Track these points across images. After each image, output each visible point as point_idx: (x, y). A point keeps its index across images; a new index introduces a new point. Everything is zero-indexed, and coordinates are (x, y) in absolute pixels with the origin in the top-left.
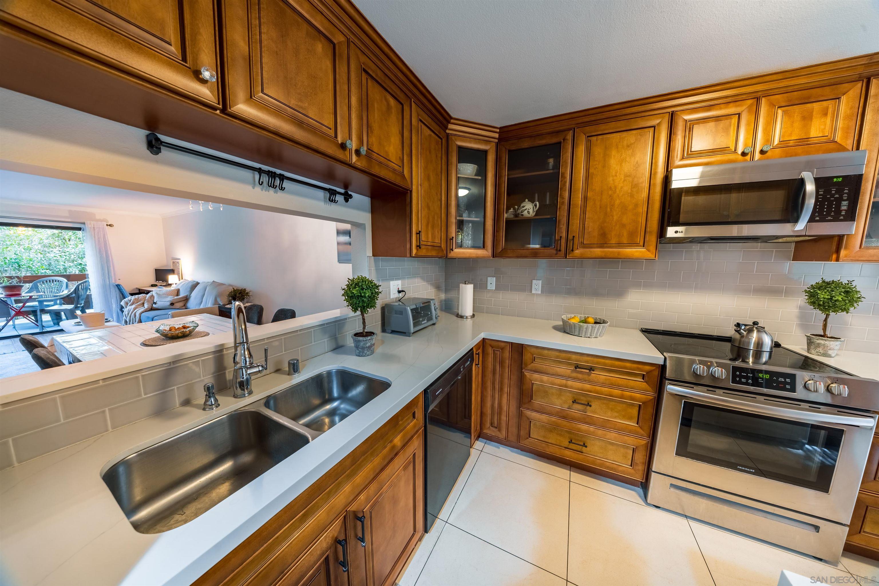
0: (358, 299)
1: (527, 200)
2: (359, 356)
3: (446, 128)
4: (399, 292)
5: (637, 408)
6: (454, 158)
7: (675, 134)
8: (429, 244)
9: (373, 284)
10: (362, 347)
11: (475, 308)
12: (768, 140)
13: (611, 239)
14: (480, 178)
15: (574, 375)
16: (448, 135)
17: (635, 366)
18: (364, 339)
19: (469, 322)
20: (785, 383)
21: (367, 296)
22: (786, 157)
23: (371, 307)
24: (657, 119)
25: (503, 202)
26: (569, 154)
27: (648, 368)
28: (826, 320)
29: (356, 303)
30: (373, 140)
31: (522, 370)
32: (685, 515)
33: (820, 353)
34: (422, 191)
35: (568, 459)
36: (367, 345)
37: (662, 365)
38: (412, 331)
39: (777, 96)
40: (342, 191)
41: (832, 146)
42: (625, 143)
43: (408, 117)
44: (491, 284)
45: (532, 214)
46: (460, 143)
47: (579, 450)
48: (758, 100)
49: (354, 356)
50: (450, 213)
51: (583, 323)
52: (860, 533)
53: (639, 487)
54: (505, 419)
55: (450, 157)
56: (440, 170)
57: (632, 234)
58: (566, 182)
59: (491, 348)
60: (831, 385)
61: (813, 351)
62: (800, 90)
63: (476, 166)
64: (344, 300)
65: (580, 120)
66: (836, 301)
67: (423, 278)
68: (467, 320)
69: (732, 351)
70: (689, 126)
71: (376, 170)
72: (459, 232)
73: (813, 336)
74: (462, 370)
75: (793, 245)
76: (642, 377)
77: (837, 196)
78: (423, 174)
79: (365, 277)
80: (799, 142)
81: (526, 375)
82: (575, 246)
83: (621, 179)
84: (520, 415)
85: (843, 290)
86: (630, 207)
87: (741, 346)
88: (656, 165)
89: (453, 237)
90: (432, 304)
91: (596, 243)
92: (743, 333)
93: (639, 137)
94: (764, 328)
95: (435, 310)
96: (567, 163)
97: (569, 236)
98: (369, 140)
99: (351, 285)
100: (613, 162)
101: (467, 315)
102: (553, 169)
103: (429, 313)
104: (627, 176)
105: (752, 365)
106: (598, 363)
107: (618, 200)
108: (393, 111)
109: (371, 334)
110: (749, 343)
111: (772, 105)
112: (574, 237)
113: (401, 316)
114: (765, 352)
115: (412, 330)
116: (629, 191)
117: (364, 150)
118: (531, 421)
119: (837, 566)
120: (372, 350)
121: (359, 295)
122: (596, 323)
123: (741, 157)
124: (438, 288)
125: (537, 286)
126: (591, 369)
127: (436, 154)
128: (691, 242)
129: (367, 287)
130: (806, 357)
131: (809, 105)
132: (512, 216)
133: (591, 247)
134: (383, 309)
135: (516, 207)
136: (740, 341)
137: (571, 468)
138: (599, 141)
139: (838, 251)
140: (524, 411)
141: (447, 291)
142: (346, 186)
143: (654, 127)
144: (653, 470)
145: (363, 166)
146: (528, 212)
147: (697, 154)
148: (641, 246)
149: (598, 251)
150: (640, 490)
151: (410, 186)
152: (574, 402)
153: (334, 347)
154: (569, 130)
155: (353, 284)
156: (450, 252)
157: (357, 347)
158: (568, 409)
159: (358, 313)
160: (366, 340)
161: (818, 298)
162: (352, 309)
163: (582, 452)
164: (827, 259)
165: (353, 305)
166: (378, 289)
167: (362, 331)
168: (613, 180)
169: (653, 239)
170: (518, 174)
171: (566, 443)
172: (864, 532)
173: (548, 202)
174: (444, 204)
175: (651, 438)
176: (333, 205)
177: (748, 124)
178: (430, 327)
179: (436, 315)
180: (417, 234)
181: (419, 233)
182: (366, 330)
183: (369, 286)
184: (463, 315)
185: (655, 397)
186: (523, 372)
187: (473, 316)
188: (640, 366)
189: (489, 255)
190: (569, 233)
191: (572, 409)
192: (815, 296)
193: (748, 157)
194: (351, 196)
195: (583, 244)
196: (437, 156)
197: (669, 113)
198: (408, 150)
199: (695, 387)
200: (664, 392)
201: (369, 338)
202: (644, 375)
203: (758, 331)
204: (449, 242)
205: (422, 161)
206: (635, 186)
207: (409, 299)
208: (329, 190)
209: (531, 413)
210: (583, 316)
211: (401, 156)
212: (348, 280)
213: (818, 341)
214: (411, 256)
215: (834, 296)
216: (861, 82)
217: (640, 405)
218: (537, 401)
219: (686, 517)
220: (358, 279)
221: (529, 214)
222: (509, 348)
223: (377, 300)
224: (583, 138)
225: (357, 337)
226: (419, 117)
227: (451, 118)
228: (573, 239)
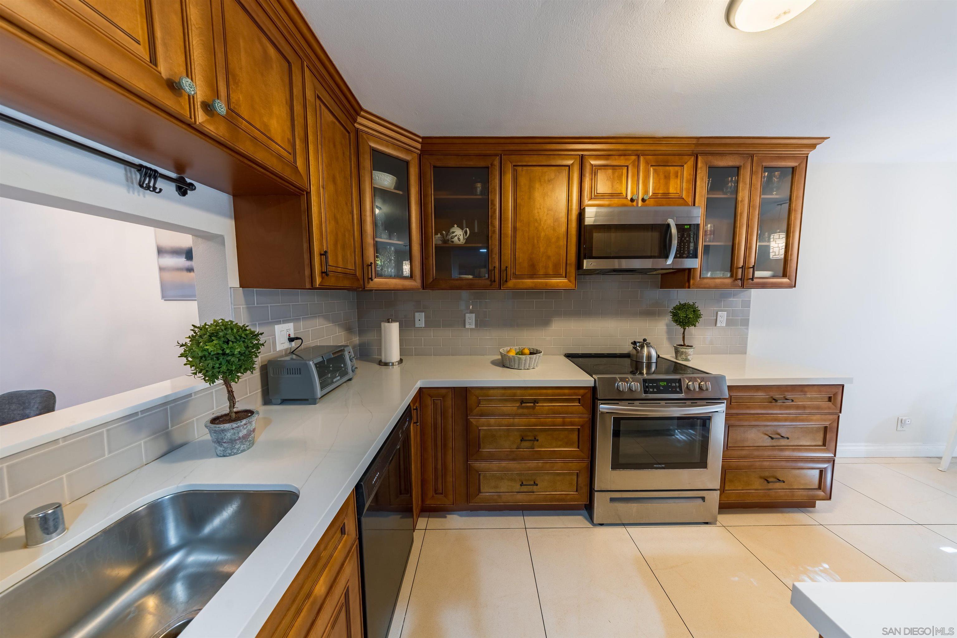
0: (218, 359)
1: (456, 226)
2: (224, 456)
3: (355, 121)
4: (291, 340)
5: (576, 433)
6: (367, 163)
7: (585, 176)
8: (339, 270)
9: (248, 332)
10: (230, 439)
11: (403, 351)
12: (646, 192)
13: (539, 270)
14: (401, 193)
15: (520, 411)
16: (357, 130)
17: (572, 391)
18: (234, 425)
19: (396, 369)
20: (675, 387)
21: (236, 353)
22: (657, 206)
23: (246, 370)
24: (571, 159)
25: (430, 225)
26: (497, 181)
27: (582, 391)
28: (684, 333)
29: (213, 368)
30: (238, 97)
31: (467, 416)
32: (623, 524)
33: (684, 358)
34: (326, 195)
35: (521, 504)
36: (241, 435)
37: (593, 387)
38: (319, 395)
39: (650, 157)
40: (173, 175)
41: (681, 201)
42: (546, 178)
43: (300, 84)
44: (419, 320)
45: (462, 241)
46: (373, 145)
47: (530, 490)
48: (638, 156)
49: (212, 457)
50: (366, 232)
51: (520, 355)
52: (724, 492)
53: (583, 510)
54: (451, 480)
55: (361, 159)
56: (349, 173)
57: (556, 266)
58: (495, 210)
59: (429, 398)
60: (701, 383)
61: (679, 358)
62: (662, 155)
63: (395, 178)
64: (185, 364)
65: (507, 147)
66: (689, 318)
67: (327, 318)
68: (394, 368)
69: (631, 365)
70: (595, 170)
71: (246, 148)
72: (377, 257)
73: (679, 346)
74: (400, 436)
75: (660, 276)
76: (578, 402)
77: (687, 239)
78: (325, 172)
79: (230, 321)
80: (664, 195)
81: (472, 422)
82: (509, 277)
83: (545, 212)
84: (468, 469)
85: (692, 310)
86: (553, 240)
87: (638, 360)
88: (572, 202)
89: (371, 263)
90: (346, 353)
91: (526, 274)
92: (639, 350)
93: (557, 173)
94: (650, 343)
95: (351, 360)
96: (495, 190)
97: (502, 266)
98: (232, 95)
99: (201, 336)
100: (537, 195)
101: (393, 362)
102: (481, 194)
103: (342, 365)
104: (550, 210)
105: (647, 376)
106: (541, 395)
107: (543, 232)
108: (275, 66)
109: (248, 413)
110: (643, 357)
111: (647, 163)
112: (506, 267)
113: (299, 376)
114: (653, 363)
115: (319, 393)
116: (552, 225)
117: (221, 107)
118: (480, 474)
119: (716, 524)
120: (250, 441)
121: (221, 352)
122: (531, 353)
123: (630, 203)
124: (349, 329)
125: (471, 320)
126: (535, 401)
127: (343, 150)
128: (598, 274)
129: (235, 338)
130: (676, 363)
131: (667, 168)
132: (440, 242)
133: (523, 278)
134: (264, 369)
135: (444, 232)
136: (637, 355)
137: (524, 512)
138: (524, 172)
139: (689, 281)
140: (474, 464)
141: (361, 332)
142: (180, 168)
143: (569, 166)
144: (596, 489)
145: (221, 134)
146: (459, 239)
147: (602, 196)
148: (563, 277)
149: (529, 282)
150: (585, 512)
151: (307, 186)
152: (522, 440)
153: (164, 449)
154: (496, 155)
155: (205, 334)
156: (368, 283)
157: (219, 442)
158: (517, 449)
159: (219, 382)
160: (238, 427)
161: (679, 317)
162: (204, 379)
163: (533, 492)
164: (683, 287)
165: (207, 371)
166: (257, 340)
167: (227, 411)
168: (538, 212)
169: (572, 270)
170: (445, 196)
171: (517, 487)
172: (726, 490)
173: (476, 231)
174: (357, 218)
175: (590, 459)
176: (149, 196)
177: (633, 176)
178: (345, 384)
179: (353, 367)
180: (321, 255)
181: (324, 254)
182: (235, 410)
183: (241, 337)
184: (388, 361)
185: (590, 418)
186: (469, 419)
187: (401, 361)
188: (576, 391)
189: (418, 286)
190: (502, 263)
191: (521, 448)
192: (677, 316)
193: (635, 203)
194: (192, 187)
195: (515, 275)
196: (344, 153)
197: (580, 155)
198: (302, 134)
199: (620, 402)
200: (597, 412)
201: (244, 421)
202: (579, 399)
203: (647, 346)
204: (366, 269)
205: (324, 155)
206: (556, 220)
207: (307, 349)
208: (139, 168)
209: (480, 464)
210: (517, 347)
211: (290, 137)
212: (192, 328)
213: (682, 350)
214: (313, 288)
215: (688, 315)
216: (694, 156)
217: (579, 429)
218: (486, 450)
219: (624, 525)
220: (216, 326)
221: (460, 241)
222: (451, 395)
223: (257, 356)
224: (510, 166)
225: (217, 424)
226: (316, 91)
227: (362, 109)
228: (506, 269)
